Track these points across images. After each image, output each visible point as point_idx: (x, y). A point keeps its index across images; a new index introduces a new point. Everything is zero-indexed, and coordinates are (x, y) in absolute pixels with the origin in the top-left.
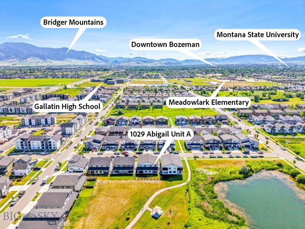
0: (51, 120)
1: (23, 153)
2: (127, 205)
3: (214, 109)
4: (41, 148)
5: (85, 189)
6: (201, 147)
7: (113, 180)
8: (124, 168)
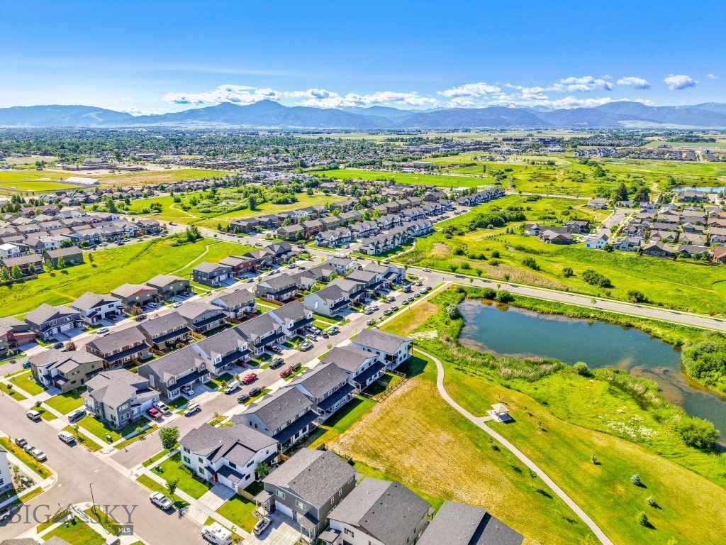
3: (216, 236)
6: (349, 307)
7: (349, 426)
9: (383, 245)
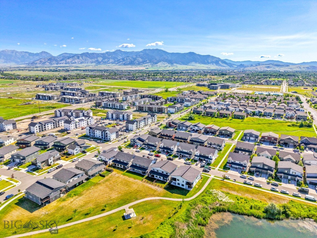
0: (127, 117)
1: (88, 138)
2: (114, 199)
4: (101, 137)
5: (98, 176)
6: (243, 169)
7: (125, 175)
8: (139, 168)
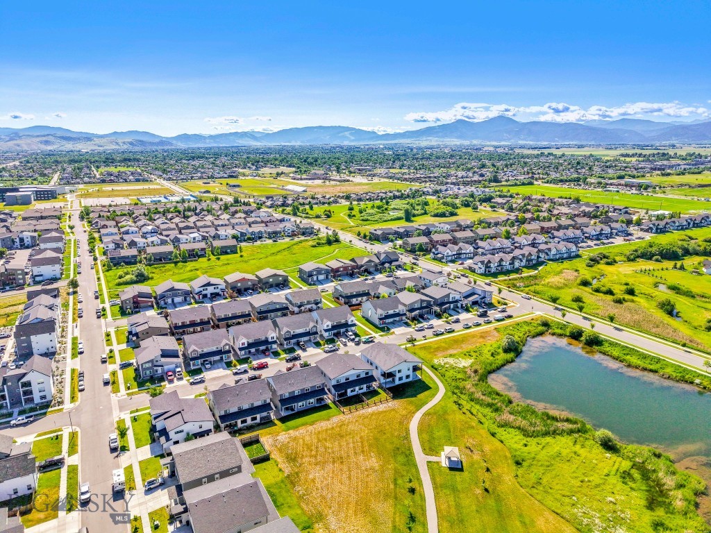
2: (382, 466)
3: (350, 241)
6: (402, 320)
7: (297, 427)
8: (305, 395)
9: (496, 264)
